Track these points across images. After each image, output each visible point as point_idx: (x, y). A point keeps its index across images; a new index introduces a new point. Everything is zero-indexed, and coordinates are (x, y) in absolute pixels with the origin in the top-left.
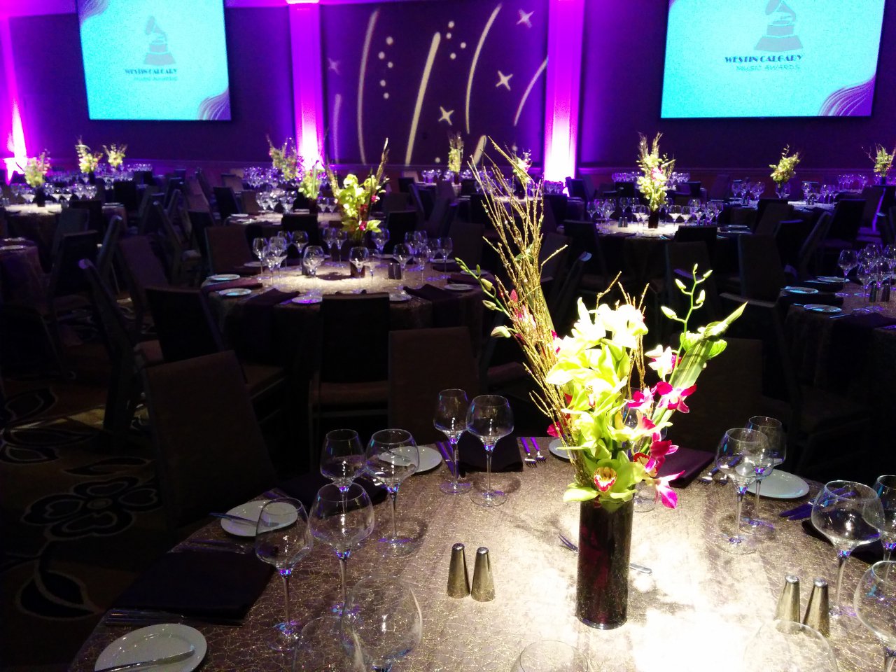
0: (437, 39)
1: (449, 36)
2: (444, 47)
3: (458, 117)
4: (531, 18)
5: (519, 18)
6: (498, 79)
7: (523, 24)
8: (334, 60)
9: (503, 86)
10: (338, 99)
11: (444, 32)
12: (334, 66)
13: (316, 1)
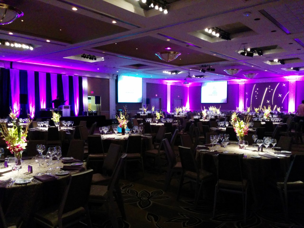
1: (269, 88)
2: (268, 90)
3: (271, 102)
5: (283, 85)
6: (279, 95)
9: (280, 97)
10: (247, 99)
11: (268, 87)
12: (247, 93)
13: (244, 83)
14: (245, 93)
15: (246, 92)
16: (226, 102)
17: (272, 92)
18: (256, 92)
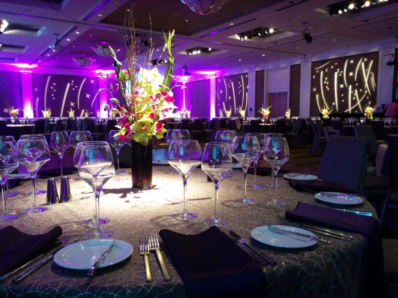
0: (69, 85)
2: (71, 87)
3: (76, 104)
4: (94, 82)
5: (91, 81)
9: (88, 97)
10: (38, 99)
11: (71, 83)
12: (36, 90)
13: (31, 72)
14: (33, 89)
17: (77, 90)
18: (52, 88)
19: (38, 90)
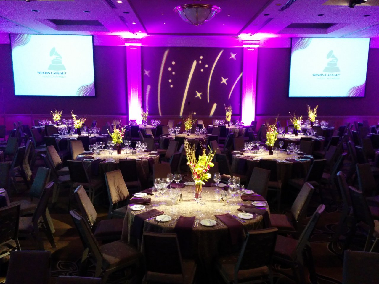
0: (195, 63)
1: (200, 62)
2: (198, 67)
3: (204, 96)
4: (235, 56)
5: (231, 56)
6: (222, 80)
7: (232, 59)
8: (147, 70)
9: (224, 83)
10: (149, 87)
11: (198, 60)
12: (147, 73)
13: (140, 45)
14: (143, 72)
15: (145, 70)
16: (94, 95)
17: (208, 70)
18: (170, 69)
19: (149, 74)
